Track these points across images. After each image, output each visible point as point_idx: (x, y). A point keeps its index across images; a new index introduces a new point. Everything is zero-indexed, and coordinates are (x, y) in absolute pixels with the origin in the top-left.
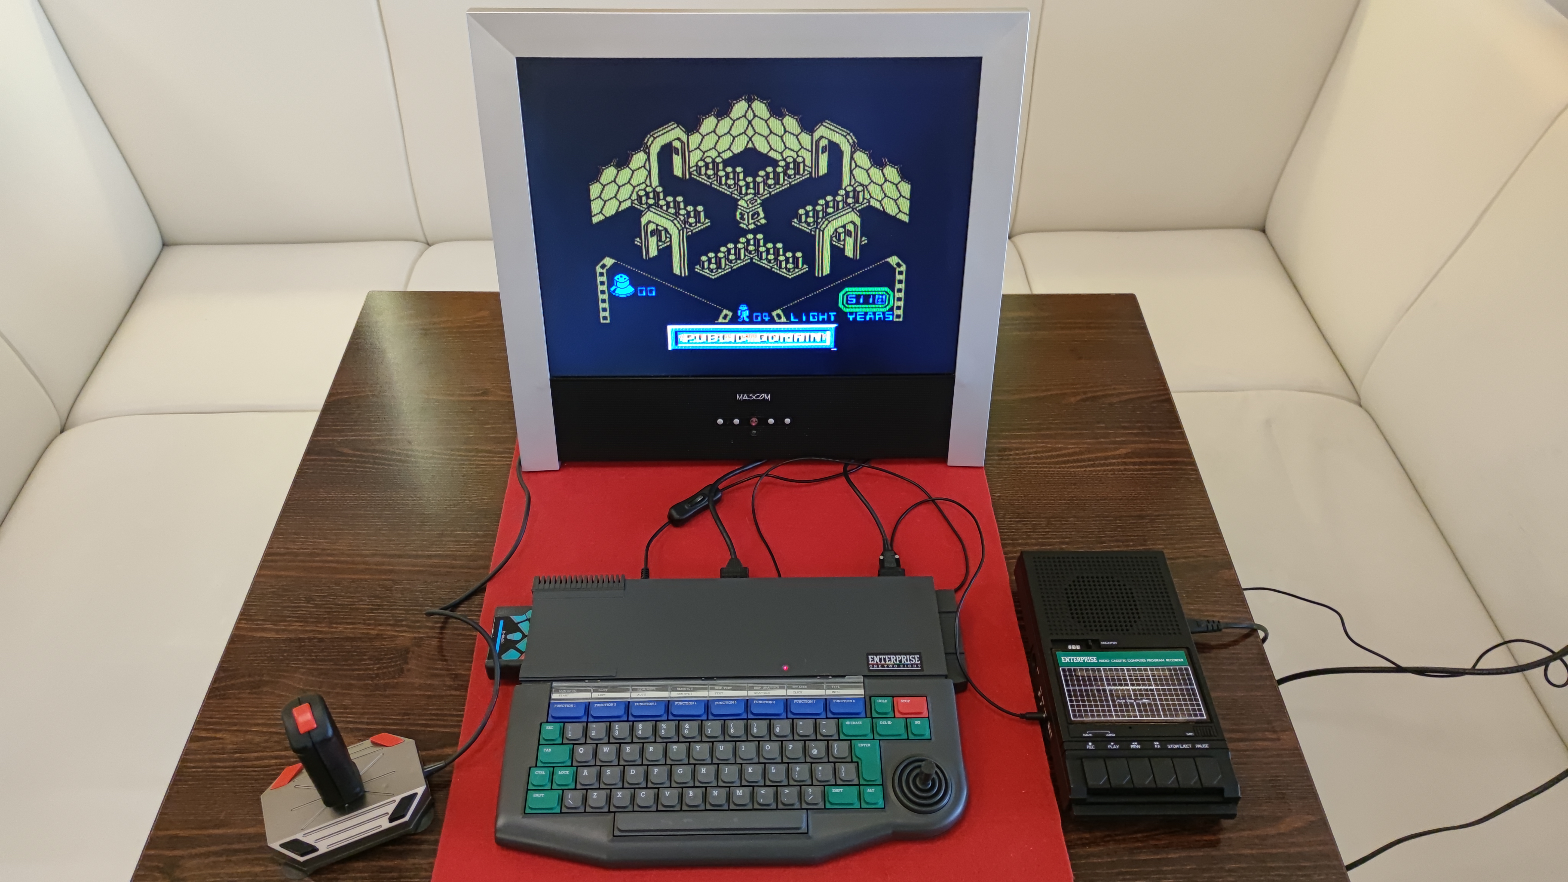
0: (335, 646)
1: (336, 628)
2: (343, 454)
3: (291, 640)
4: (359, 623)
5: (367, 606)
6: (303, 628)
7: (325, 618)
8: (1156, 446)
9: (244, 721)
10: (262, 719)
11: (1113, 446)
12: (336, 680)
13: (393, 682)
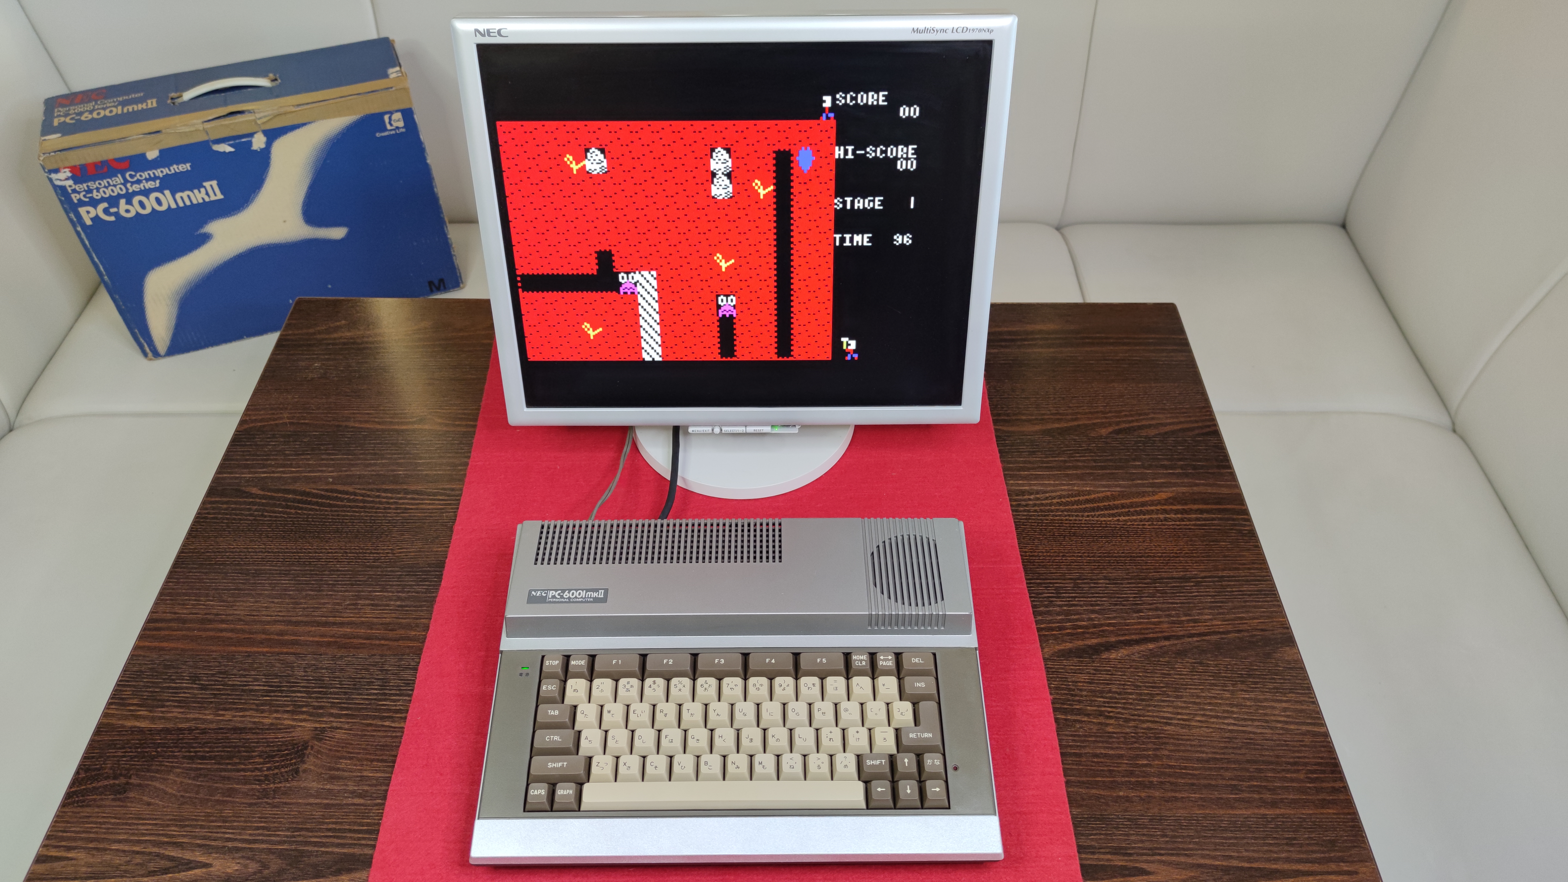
0: (219, 739)
1: (223, 715)
2: (251, 495)
3: (167, 731)
4: (251, 709)
5: (262, 688)
6: (183, 716)
7: (211, 702)
8: (1202, 489)
9: (103, 836)
10: (125, 833)
11: (1150, 489)
12: (216, 783)
13: (285, 787)
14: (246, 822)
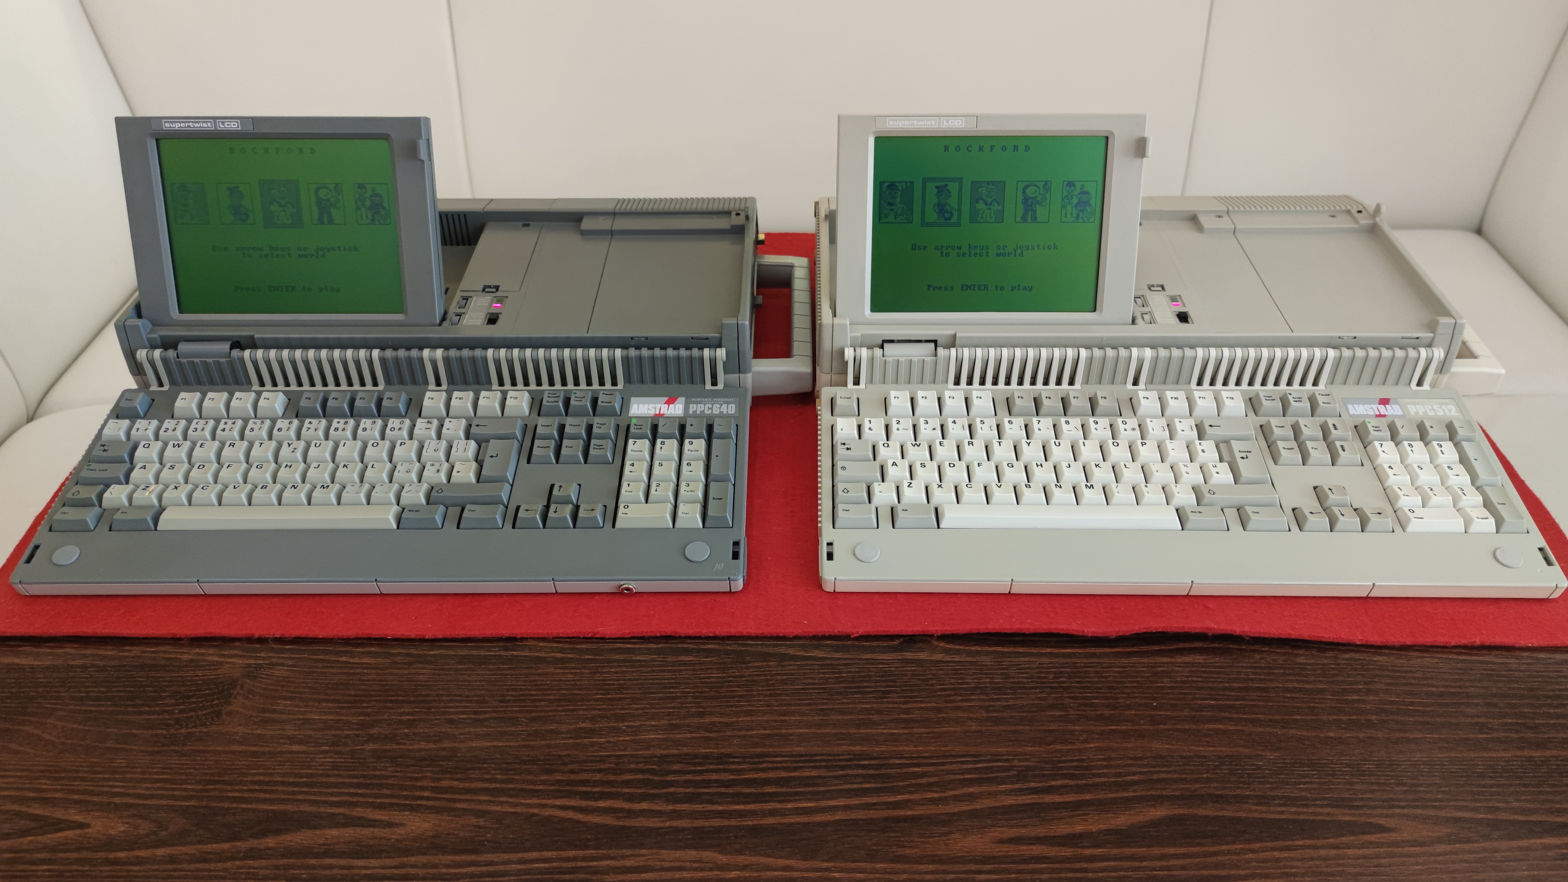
12: (109, 728)
13: (200, 732)
14: (143, 773)
